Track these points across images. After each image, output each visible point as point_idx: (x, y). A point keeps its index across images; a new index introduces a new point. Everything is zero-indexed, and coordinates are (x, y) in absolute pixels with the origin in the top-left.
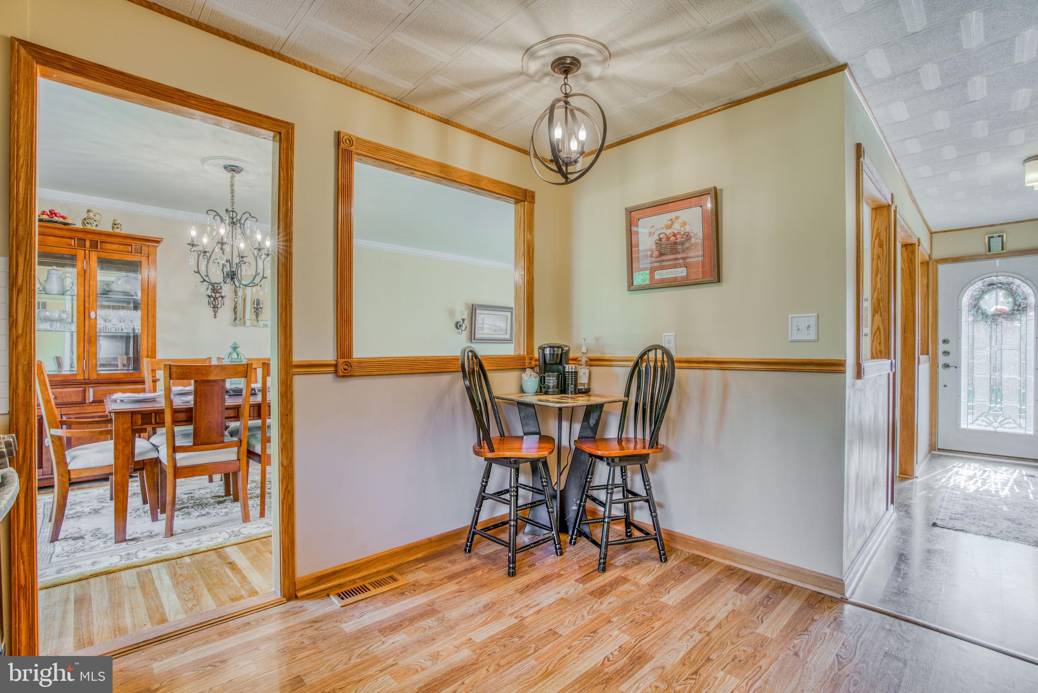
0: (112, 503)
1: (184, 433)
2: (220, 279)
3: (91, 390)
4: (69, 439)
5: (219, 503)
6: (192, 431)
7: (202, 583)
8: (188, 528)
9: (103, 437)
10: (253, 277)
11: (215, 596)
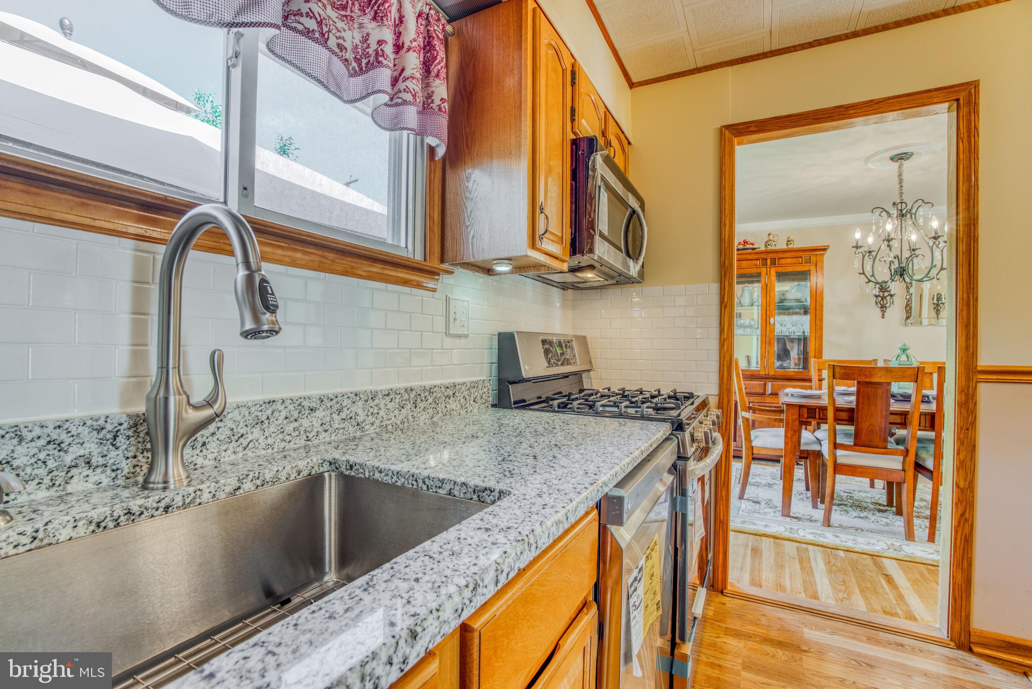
0: (781, 482)
1: (847, 432)
2: (887, 278)
3: (770, 384)
4: (754, 421)
5: (880, 511)
6: (853, 432)
7: (854, 581)
8: (844, 524)
9: (777, 424)
10: (928, 269)
11: (866, 599)
